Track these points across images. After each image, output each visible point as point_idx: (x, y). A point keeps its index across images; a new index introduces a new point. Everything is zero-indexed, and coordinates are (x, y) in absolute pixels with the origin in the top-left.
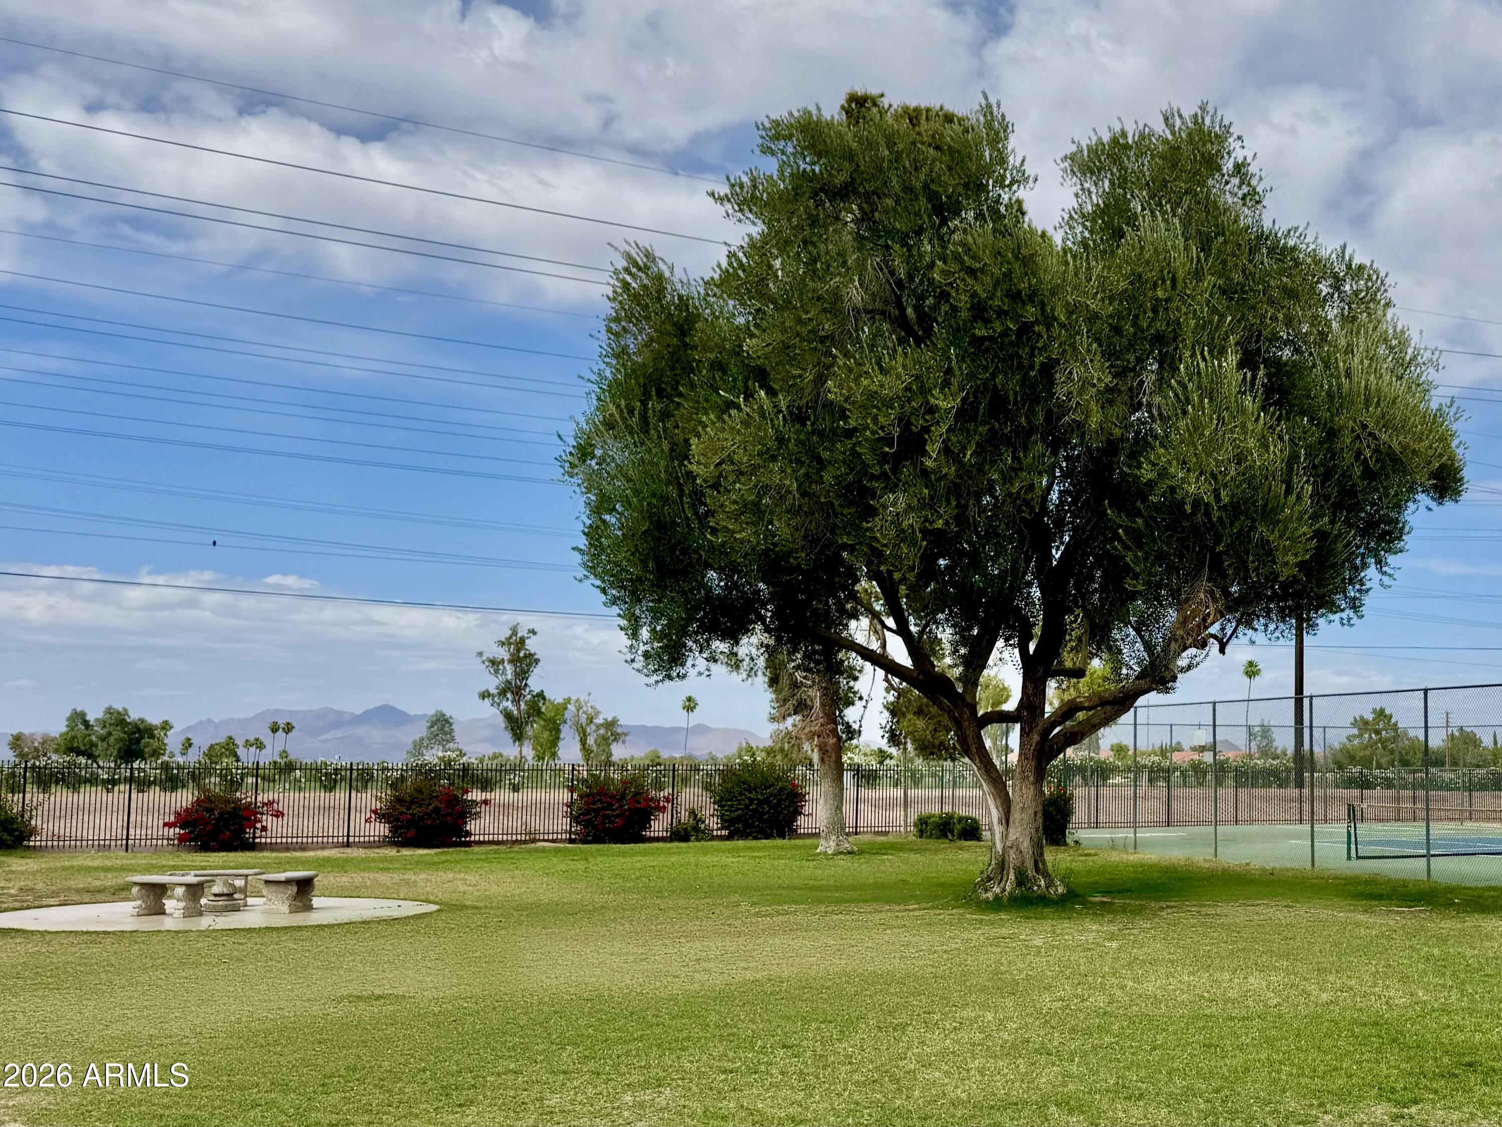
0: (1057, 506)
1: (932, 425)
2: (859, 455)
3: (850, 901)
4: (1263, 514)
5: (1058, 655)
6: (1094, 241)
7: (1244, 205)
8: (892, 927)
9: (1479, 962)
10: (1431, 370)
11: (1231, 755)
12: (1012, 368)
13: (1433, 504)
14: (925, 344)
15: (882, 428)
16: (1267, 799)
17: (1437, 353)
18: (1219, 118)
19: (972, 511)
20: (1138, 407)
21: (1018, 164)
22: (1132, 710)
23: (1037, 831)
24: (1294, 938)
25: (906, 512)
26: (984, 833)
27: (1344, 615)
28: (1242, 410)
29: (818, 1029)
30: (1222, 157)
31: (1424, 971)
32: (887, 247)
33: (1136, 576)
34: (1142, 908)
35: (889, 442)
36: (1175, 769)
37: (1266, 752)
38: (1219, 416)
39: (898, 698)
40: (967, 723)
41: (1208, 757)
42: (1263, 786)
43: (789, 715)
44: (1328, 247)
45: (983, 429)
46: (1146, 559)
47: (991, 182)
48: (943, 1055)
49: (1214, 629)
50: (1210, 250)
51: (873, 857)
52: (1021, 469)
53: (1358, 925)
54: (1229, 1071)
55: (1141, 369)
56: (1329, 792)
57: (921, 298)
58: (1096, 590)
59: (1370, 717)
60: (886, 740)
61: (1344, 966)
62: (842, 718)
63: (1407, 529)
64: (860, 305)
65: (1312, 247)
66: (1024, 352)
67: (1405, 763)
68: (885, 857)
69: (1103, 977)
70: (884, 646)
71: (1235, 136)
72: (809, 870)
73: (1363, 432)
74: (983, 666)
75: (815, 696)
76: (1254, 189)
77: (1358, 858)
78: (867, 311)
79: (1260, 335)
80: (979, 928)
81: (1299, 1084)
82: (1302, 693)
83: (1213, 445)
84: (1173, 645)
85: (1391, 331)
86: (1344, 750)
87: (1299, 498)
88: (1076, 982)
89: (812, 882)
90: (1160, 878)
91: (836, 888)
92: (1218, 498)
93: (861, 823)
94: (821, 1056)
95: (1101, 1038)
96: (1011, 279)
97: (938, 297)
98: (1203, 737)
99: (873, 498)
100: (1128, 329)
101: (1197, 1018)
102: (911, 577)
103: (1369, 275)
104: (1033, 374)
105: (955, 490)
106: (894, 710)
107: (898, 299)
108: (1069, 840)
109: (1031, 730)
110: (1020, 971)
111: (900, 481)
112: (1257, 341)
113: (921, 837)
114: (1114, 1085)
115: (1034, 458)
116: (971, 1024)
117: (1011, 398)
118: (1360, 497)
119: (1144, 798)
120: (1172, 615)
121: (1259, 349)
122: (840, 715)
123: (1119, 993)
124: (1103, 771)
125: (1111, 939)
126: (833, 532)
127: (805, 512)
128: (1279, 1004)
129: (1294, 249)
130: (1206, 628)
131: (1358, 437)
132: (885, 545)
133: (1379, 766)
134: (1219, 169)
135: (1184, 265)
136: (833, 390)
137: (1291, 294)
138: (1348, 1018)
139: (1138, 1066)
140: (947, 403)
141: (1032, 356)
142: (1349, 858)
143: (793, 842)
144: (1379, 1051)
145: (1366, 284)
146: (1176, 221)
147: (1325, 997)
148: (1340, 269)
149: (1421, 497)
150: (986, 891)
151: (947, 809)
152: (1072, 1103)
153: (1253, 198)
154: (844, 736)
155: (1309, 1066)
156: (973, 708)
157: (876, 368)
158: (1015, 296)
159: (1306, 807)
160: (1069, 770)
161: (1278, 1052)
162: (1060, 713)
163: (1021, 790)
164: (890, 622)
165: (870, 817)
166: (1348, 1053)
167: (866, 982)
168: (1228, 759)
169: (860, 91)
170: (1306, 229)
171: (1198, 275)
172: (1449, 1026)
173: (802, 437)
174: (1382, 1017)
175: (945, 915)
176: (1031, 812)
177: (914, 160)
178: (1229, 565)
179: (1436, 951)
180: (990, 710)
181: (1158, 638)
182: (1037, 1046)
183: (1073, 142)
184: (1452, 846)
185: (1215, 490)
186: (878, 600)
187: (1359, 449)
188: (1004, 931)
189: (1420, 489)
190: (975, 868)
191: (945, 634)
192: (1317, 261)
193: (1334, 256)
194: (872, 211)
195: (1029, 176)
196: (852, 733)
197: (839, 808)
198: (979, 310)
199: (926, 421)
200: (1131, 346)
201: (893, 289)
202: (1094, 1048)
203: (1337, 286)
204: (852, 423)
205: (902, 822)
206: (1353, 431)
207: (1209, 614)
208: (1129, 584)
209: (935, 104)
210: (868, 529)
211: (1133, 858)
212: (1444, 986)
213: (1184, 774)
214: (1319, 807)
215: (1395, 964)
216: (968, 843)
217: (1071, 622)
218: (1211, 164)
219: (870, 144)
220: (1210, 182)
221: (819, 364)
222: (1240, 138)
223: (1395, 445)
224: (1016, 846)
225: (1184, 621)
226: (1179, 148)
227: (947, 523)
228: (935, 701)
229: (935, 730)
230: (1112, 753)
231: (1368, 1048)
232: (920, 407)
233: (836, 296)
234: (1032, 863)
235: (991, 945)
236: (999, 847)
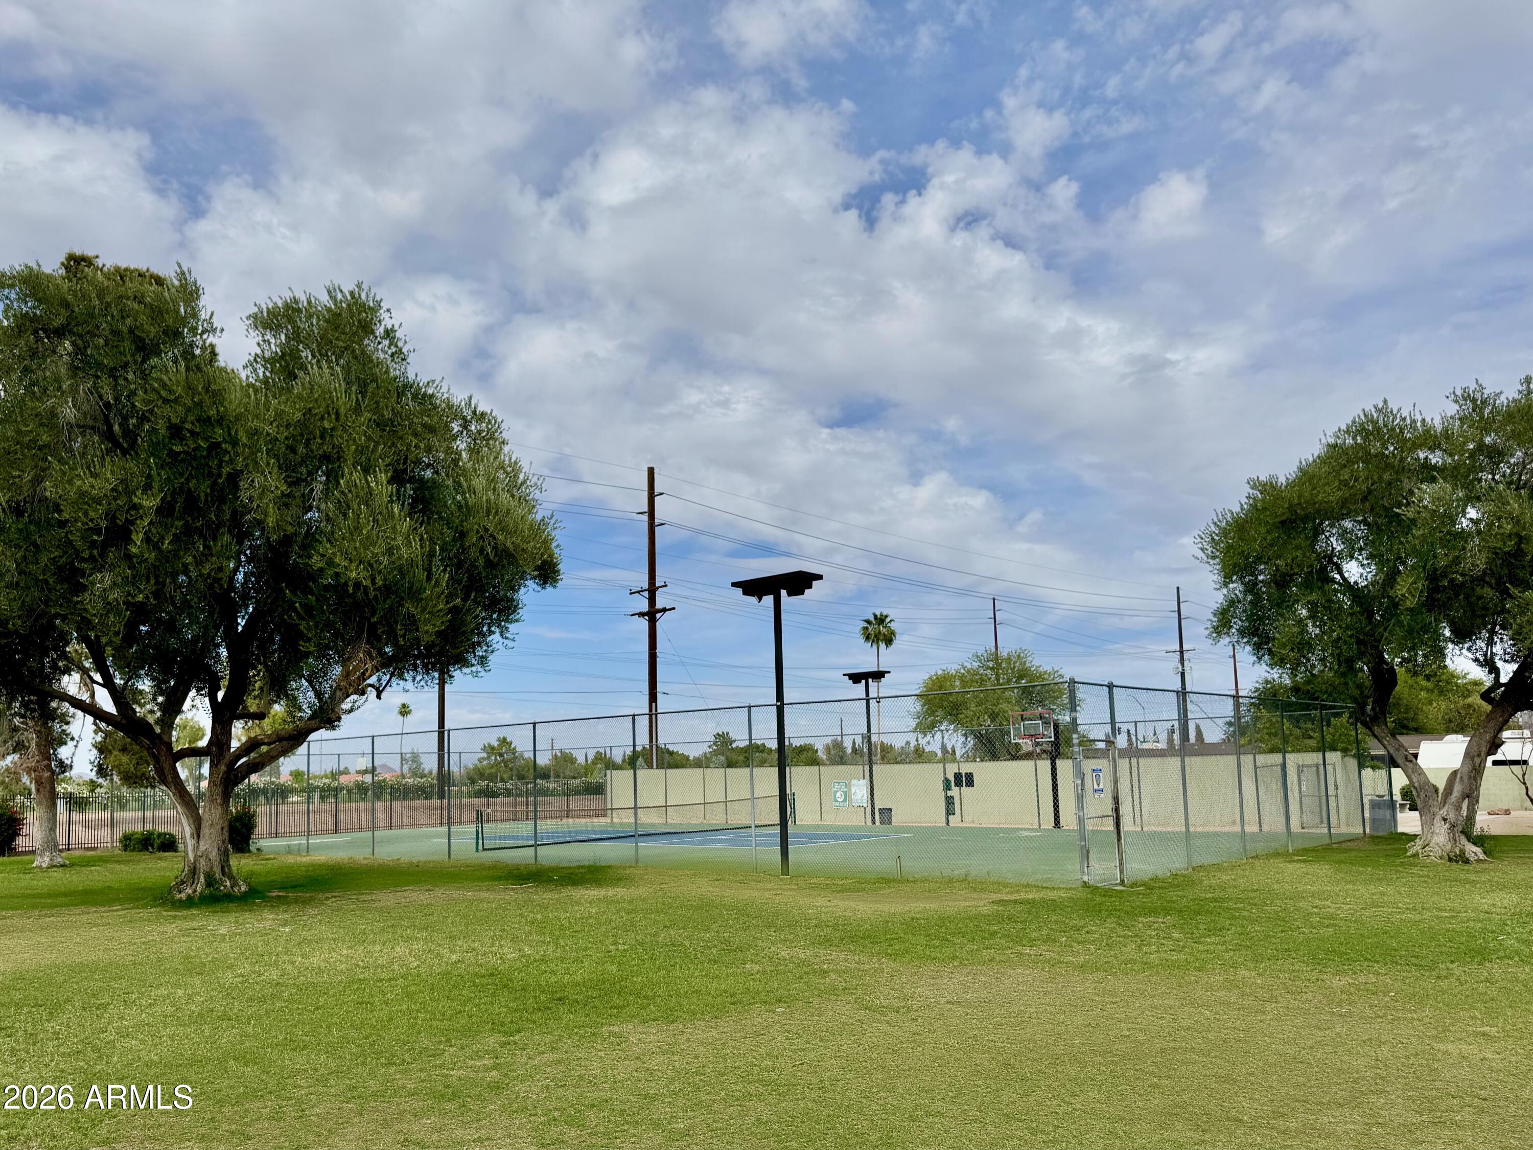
0: (243, 584)
1: (136, 519)
2: (71, 542)
3: (61, 906)
4: (409, 594)
5: (242, 702)
6: (273, 380)
7: (392, 361)
8: (97, 925)
9: (570, 922)
10: (537, 491)
11: (387, 776)
12: (203, 474)
13: (539, 588)
14: (130, 455)
15: (91, 520)
16: (415, 809)
17: (541, 479)
18: (373, 294)
19: (169, 588)
20: (310, 508)
21: (208, 318)
22: (305, 744)
23: (224, 842)
24: (432, 914)
25: (111, 587)
26: (180, 845)
27: (474, 669)
28: (391, 515)
29: (30, 1012)
30: (375, 324)
31: (530, 932)
32: (97, 377)
33: (308, 640)
34: (312, 899)
35: (98, 531)
36: (342, 789)
37: (415, 773)
38: (374, 518)
39: (105, 738)
40: (164, 758)
41: (368, 778)
42: (412, 799)
43: (8, 754)
44: (458, 397)
45: (180, 523)
46: (316, 626)
47: (186, 330)
48: (139, 1026)
49: (373, 680)
50: (366, 392)
51: (83, 868)
52: (211, 555)
53: (482, 901)
54: (377, 1021)
55: (312, 480)
56: (464, 801)
57: (125, 418)
58: (275, 651)
59: (495, 744)
60: (94, 773)
61: (470, 933)
62: (56, 755)
63: (520, 606)
64: (73, 421)
65: (446, 395)
66: (214, 463)
67: (521, 777)
68: (93, 868)
69: (277, 955)
70: (93, 696)
71: (385, 309)
72: (26, 881)
73: (485, 534)
74: (179, 711)
75: (31, 738)
76: (401, 350)
77: (484, 850)
78: (78, 426)
79: (406, 459)
80: (173, 923)
81: (431, 1026)
82: (443, 727)
83: (369, 542)
84: (338, 693)
85: (507, 462)
86: (476, 769)
87: (437, 582)
88: (254, 960)
89: (28, 891)
90: (327, 874)
91: (49, 895)
92: (373, 580)
93: (73, 841)
94: (31, 1035)
95: (273, 1004)
96: (202, 407)
97: (141, 418)
98: (364, 763)
99: (83, 577)
100: (301, 450)
101: (353, 982)
102: (117, 640)
103: (489, 420)
104: (220, 481)
105: (154, 571)
106: (101, 748)
107: (106, 418)
108: (253, 848)
109: (219, 762)
110: (207, 955)
111: (106, 563)
112: (405, 463)
113: (125, 850)
114: (283, 1040)
115: (222, 546)
116: (164, 1000)
117: (203, 499)
118: (485, 581)
119: (317, 812)
120: (337, 670)
121: (406, 468)
122: (54, 753)
123: (290, 967)
124: (282, 792)
125: (284, 925)
126: (46, 603)
127: (22, 588)
128: (419, 966)
129: (432, 396)
130: (365, 680)
131: (482, 537)
132: (94, 615)
133: (502, 780)
134: (373, 332)
135: (345, 404)
136: (49, 489)
137: (431, 429)
138: (472, 972)
139: (304, 1023)
140: (150, 502)
141: (220, 466)
142: (477, 850)
143: (12, 858)
144: (494, 995)
145: (487, 426)
146: (338, 369)
147: (454, 957)
148: (468, 414)
149: (530, 583)
150: (180, 892)
151: (148, 827)
152: (248, 1056)
153: (399, 355)
154: (57, 770)
155: (440, 1012)
156: (169, 745)
157: (87, 472)
158: (206, 421)
159: (445, 813)
160: (254, 792)
161: (415, 1003)
162: (243, 748)
163: (210, 810)
164: (98, 677)
165: (80, 836)
166: (470, 999)
167: (74, 971)
168: (385, 779)
169: (78, 252)
170: (441, 381)
171: (357, 410)
172: (546, 972)
173: (20, 526)
174: (497, 969)
175: (144, 913)
176: (219, 827)
177: (121, 310)
178: (383, 632)
179: (539, 916)
180: (187, 746)
181: (326, 687)
182: (220, 1014)
183: (256, 305)
184: (553, 837)
185: (372, 575)
186: (87, 659)
187: (482, 546)
188: (195, 924)
189: (528, 577)
190: (171, 874)
191: (145, 685)
192: (450, 406)
193: (463, 404)
194: (85, 348)
195: (216, 328)
196: (64, 767)
197: (53, 829)
198: (176, 431)
199: (132, 515)
200: (303, 462)
201: (102, 410)
202: (267, 1012)
203: (465, 425)
204: (66, 516)
205: (109, 839)
206: (478, 532)
207: (367, 670)
208: (303, 647)
209: (143, 267)
210: (78, 602)
211: (305, 859)
212: (543, 942)
213: (350, 791)
214: (455, 813)
215: (509, 928)
216: (167, 854)
217: (254, 676)
218: (367, 328)
219: (83, 296)
220: (366, 342)
221: (36, 467)
222: (388, 310)
223: (508, 544)
224: (206, 855)
225: (347, 675)
226: (340, 315)
227: (147, 597)
228: (135, 739)
229: (138, 763)
230: (291, 778)
231: (485, 994)
232: (125, 505)
233: (53, 414)
234: (220, 868)
235: (183, 936)
236: (191, 856)
